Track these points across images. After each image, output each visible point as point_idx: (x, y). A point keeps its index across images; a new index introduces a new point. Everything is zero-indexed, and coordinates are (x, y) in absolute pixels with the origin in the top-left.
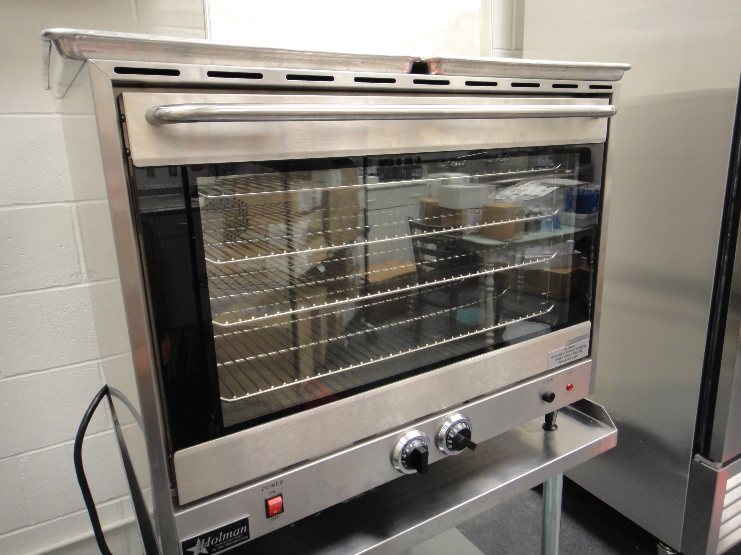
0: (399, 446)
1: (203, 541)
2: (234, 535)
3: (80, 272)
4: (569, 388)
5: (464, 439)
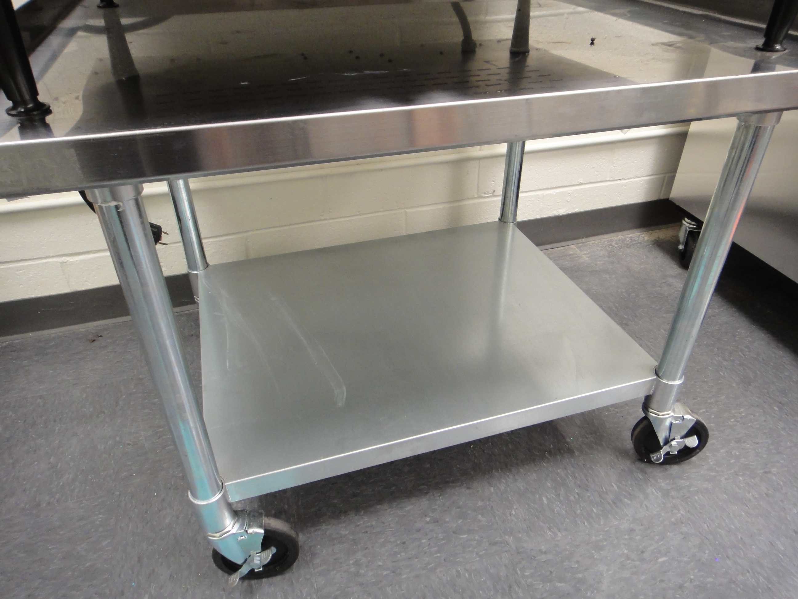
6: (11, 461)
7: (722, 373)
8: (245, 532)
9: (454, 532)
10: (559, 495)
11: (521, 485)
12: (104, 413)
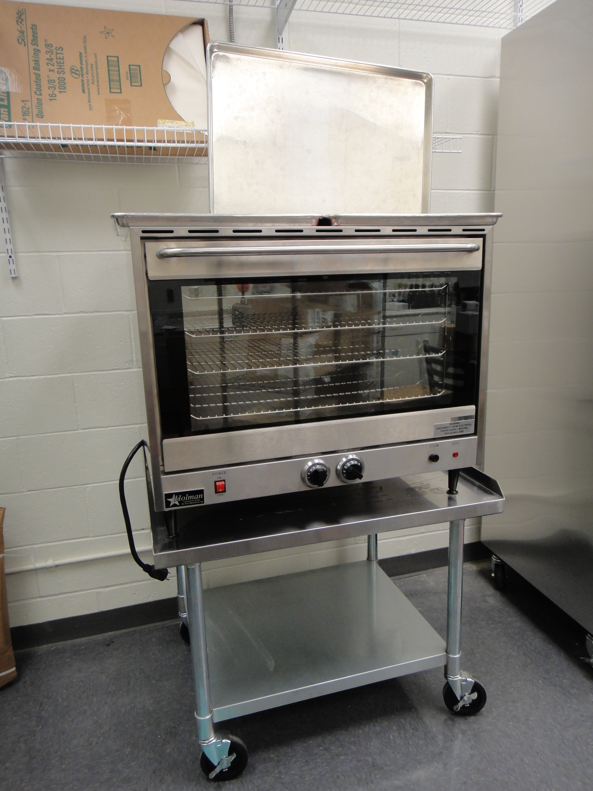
0: (306, 467)
1: (177, 496)
2: (195, 498)
3: (132, 361)
4: (455, 455)
5: (352, 469)
6: (70, 719)
7: (510, 660)
8: (221, 742)
9: (336, 755)
10: (400, 734)
11: (378, 728)
12: (122, 690)
